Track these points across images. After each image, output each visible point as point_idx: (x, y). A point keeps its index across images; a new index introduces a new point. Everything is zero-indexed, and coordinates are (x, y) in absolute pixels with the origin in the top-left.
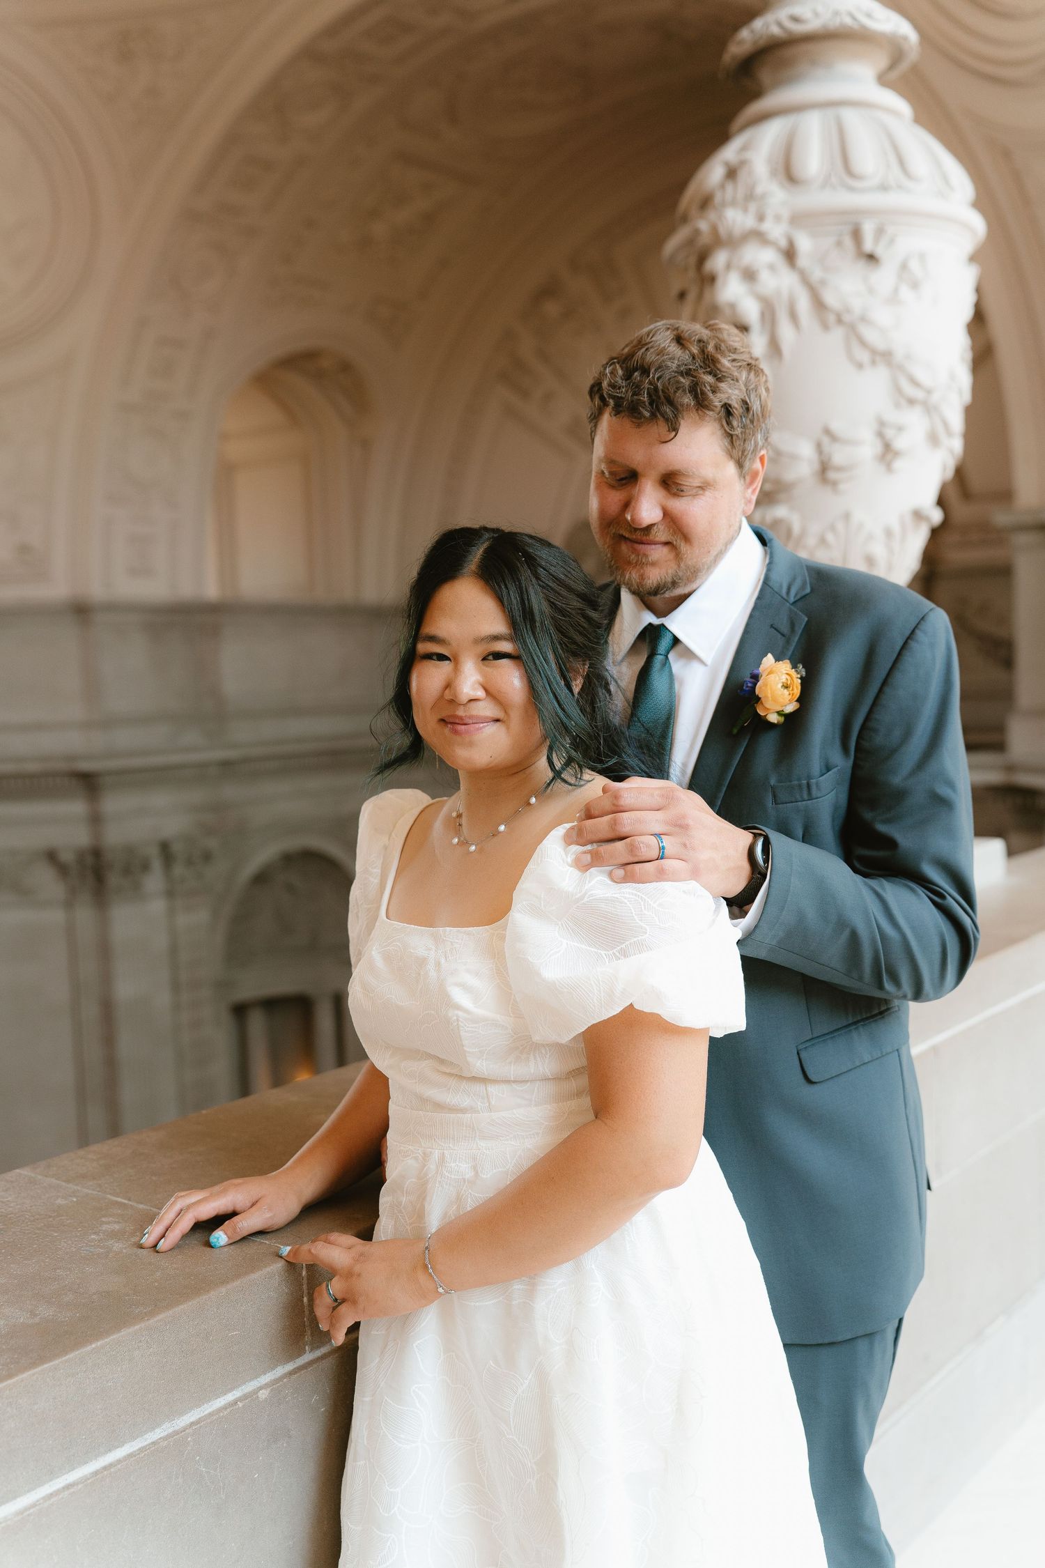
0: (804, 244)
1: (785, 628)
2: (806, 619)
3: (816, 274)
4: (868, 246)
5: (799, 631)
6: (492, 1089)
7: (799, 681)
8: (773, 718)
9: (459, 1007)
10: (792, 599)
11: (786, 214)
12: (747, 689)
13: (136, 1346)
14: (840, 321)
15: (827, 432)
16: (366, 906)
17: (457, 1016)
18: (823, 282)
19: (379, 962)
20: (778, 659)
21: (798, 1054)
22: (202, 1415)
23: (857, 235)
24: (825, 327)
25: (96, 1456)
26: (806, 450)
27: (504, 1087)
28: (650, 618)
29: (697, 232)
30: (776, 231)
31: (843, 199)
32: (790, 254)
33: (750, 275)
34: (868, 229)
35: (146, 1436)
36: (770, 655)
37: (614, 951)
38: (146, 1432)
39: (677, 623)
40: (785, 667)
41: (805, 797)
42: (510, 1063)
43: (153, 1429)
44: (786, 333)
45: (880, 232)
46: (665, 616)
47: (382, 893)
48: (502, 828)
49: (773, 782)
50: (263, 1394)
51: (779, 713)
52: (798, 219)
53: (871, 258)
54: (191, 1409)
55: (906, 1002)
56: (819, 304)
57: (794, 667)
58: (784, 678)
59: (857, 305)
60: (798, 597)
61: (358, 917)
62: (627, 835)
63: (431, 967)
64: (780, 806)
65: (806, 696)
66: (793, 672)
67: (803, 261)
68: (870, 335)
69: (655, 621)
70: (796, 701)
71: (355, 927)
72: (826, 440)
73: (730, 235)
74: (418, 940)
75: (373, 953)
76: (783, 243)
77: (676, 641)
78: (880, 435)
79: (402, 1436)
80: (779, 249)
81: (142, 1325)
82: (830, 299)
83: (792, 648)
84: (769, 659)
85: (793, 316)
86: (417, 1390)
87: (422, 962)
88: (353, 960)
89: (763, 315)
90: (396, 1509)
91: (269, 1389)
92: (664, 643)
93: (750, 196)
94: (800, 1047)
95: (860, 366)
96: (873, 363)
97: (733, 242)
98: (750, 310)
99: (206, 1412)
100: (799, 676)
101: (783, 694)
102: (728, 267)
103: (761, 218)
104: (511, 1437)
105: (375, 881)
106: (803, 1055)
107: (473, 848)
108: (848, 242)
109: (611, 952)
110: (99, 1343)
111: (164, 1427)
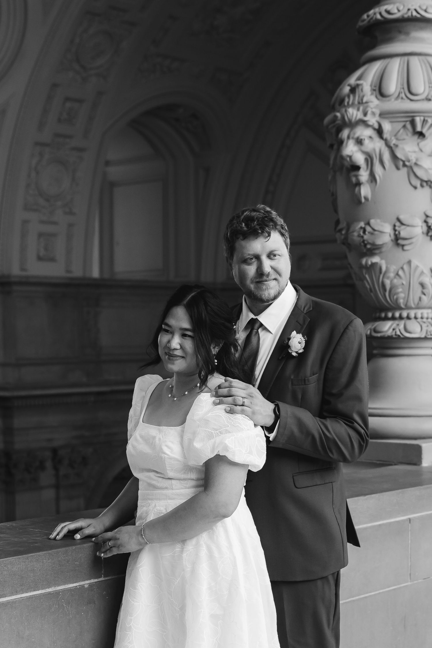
0: (387, 127)
1: (301, 322)
2: (309, 319)
3: (394, 141)
4: (419, 129)
5: (307, 323)
6: (173, 482)
7: (305, 342)
8: (294, 354)
9: (165, 453)
10: (305, 312)
11: (377, 112)
12: (286, 343)
13: (44, 558)
14: (404, 165)
15: (398, 220)
16: (134, 418)
17: (165, 456)
18: (397, 146)
19: (138, 437)
20: (297, 333)
21: (293, 477)
22: (65, 588)
23: (413, 123)
24: (398, 168)
25: (31, 591)
26: (388, 229)
27: (178, 481)
28: (252, 316)
29: (336, 117)
30: (372, 120)
31: (407, 106)
32: (380, 132)
33: (359, 142)
34: (418, 120)
35: (47, 589)
36: (295, 331)
37: (217, 431)
38: (46, 588)
39: (263, 318)
40: (300, 336)
41: (303, 384)
42: (182, 474)
43: (49, 588)
44: (378, 170)
45: (424, 122)
46: (257, 315)
47: (141, 414)
48: (186, 393)
49: (292, 377)
50: (86, 586)
51: (296, 352)
52: (383, 115)
53: (421, 135)
54: (62, 585)
55: (340, 463)
56: (394, 157)
57: (303, 336)
58: (299, 340)
59: (413, 157)
60: (308, 311)
61: (131, 421)
62: (232, 395)
63: (157, 439)
64: (294, 386)
65: (307, 348)
66: (302, 338)
67: (386, 135)
68: (419, 172)
69: (254, 317)
70: (303, 349)
71: (130, 425)
72: (398, 224)
73: (350, 121)
74: (152, 430)
75: (137, 434)
76: (376, 126)
77: (261, 325)
78: (426, 222)
79: (134, 600)
80: (375, 129)
81: (47, 552)
82: (399, 154)
83: (303, 330)
84: (294, 333)
85: (382, 162)
86: (140, 585)
87: (154, 438)
88: (128, 437)
89: (366, 160)
90: (131, 624)
91: (88, 585)
92: (257, 325)
93: (361, 103)
94: (294, 475)
95: (415, 188)
96: (422, 186)
97: (352, 125)
98: (360, 159)
99: (67, 587)
100: (305, 340)
101: (298, 345)
102: (348, 138)
103: (365, 114)
104: (172, 600)
105: (139, 409)
106: (295, 478)
107: (175, 399)
108: (409, 126)
109: (216, 432)
110: (33, 554)
111: (52, 588)
